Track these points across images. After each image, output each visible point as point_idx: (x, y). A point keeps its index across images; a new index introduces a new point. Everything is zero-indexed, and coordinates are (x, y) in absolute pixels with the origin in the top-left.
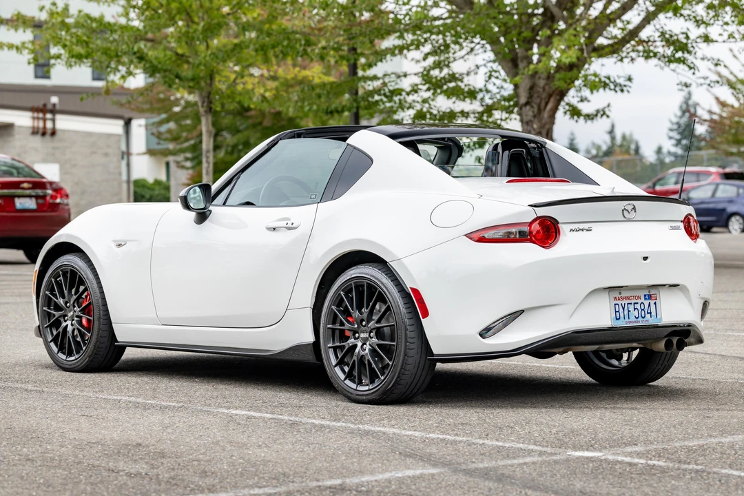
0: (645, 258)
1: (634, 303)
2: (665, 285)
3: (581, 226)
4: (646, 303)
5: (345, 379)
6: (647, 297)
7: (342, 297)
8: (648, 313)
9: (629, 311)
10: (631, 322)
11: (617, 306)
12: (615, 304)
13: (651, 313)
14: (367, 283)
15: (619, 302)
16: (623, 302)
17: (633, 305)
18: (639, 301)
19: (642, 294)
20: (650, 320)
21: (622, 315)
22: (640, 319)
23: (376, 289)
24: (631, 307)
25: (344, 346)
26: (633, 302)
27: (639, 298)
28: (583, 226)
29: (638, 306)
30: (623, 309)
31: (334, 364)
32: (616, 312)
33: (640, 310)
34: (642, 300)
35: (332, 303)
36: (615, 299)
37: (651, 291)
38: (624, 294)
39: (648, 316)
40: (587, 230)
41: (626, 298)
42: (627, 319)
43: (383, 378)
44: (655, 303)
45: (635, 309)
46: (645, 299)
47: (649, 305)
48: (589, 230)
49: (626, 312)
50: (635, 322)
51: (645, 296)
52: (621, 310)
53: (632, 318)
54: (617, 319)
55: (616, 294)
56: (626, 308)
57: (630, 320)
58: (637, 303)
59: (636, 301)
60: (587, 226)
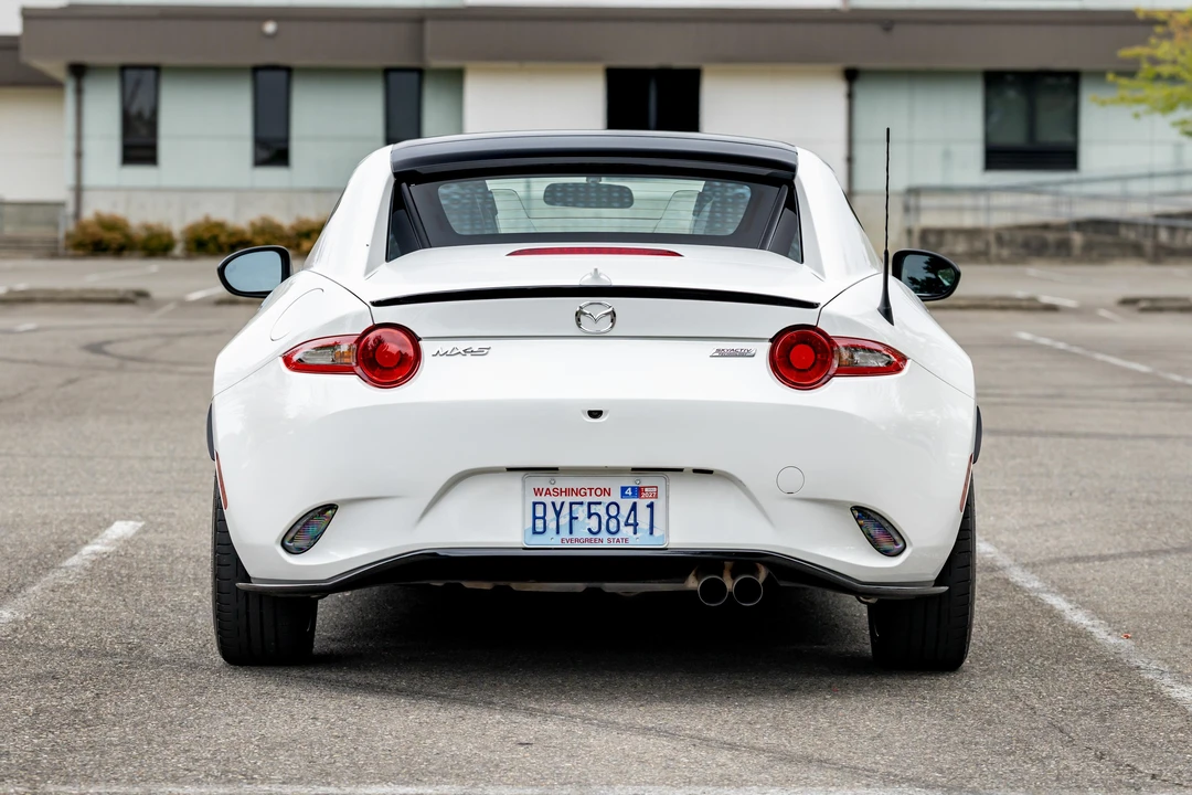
0: (595, 414)
1: (590, 504)
2: (681, 470)
3: (462, 345)
4: (626, 505)
6: (629, 492)
8: (627, 524)
9: (572, 518)
10: (577, 540)
11: (540, 509)
12: (535, 504)
13: (635, 525)
15: (548, 500)
16: (558, 500)
17: (585, 507)
18: (606, 500)
19: (615, 485)
20: (635, 540)
21: (552, 525)
22: (604, 535)
24: (581, 512)
26: (587, 499)
27: (606, 492)
28: (474, 345)
29: (601, 510)
30: (558, 514)
32: (535, 518)
33: (605, 518)
34: (616, 496)
36: (538, 492)
37: (644, 480)
38: (563, 483)
39: (627, 531)
40: (475, 354)
41: (568, 492)
42: (565, 532)
44: (651, 506)
45: (590, 515)
46: (623, 495)
47: (634, 507)
48: (481, 352)
49: (564, 520)
50: (587, 540)
51: (624, 489)
52: (551, 515)
53: (581, 532)
54: (535, 532)
55: (542, 482)
56: (566, 510)
57: (573, 536)
58: (600, 503)
59: (594, 499)
60: (476, 345)
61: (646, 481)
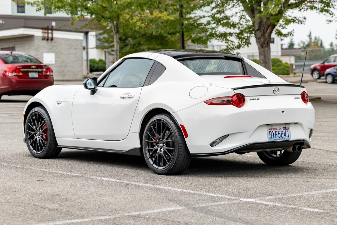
0: (283, 112)
2: (292, 123)
3: (255, 98)
4: (284, 131)
5: (153, 164)
6: (284, 128)
7: (152, 128)
8: (284, 135)
9: (276, 135)
11: (270, 132)
13: (286, 135)
14: (162, 122)
15: (272, 131)
16: (273, 131)
18: (281, 130)
19: (282, 127)
20: (286, 139)
21: (273, 136)
22: (281, 138)
23: (166, 125)
24: (277, 133)
25: (153, 150)
26: (278, 130)
27: (280, 129)
28: (256, 98)
29: (280, 132)
30: (273, 134)
31: (148, 157)
32: (270, 135)
33: (281, 134)
34: (282, 130)
35: (147, 131)
36: (270, 129)
37: (286, 126)
38: (274, 127)
39: (284, 137)
40: (257, 99)
41: (275, 129)
42: (275, 138)
43: (169, 164)
44: (288, 131)
45: (279, 134)
46: (283, 129)
48: (258, 99)
49: (275, 135)
50: (279, 139)
51: (283, 128)
52: (272, 134)
53: (277, 138)
54: (270, 138)
55: (270, 127)
56: (275, 133)
57: (276, 138)
58: (280, 131)
59: (279, 130)
60: (257, 98)
61: (287, 126)
